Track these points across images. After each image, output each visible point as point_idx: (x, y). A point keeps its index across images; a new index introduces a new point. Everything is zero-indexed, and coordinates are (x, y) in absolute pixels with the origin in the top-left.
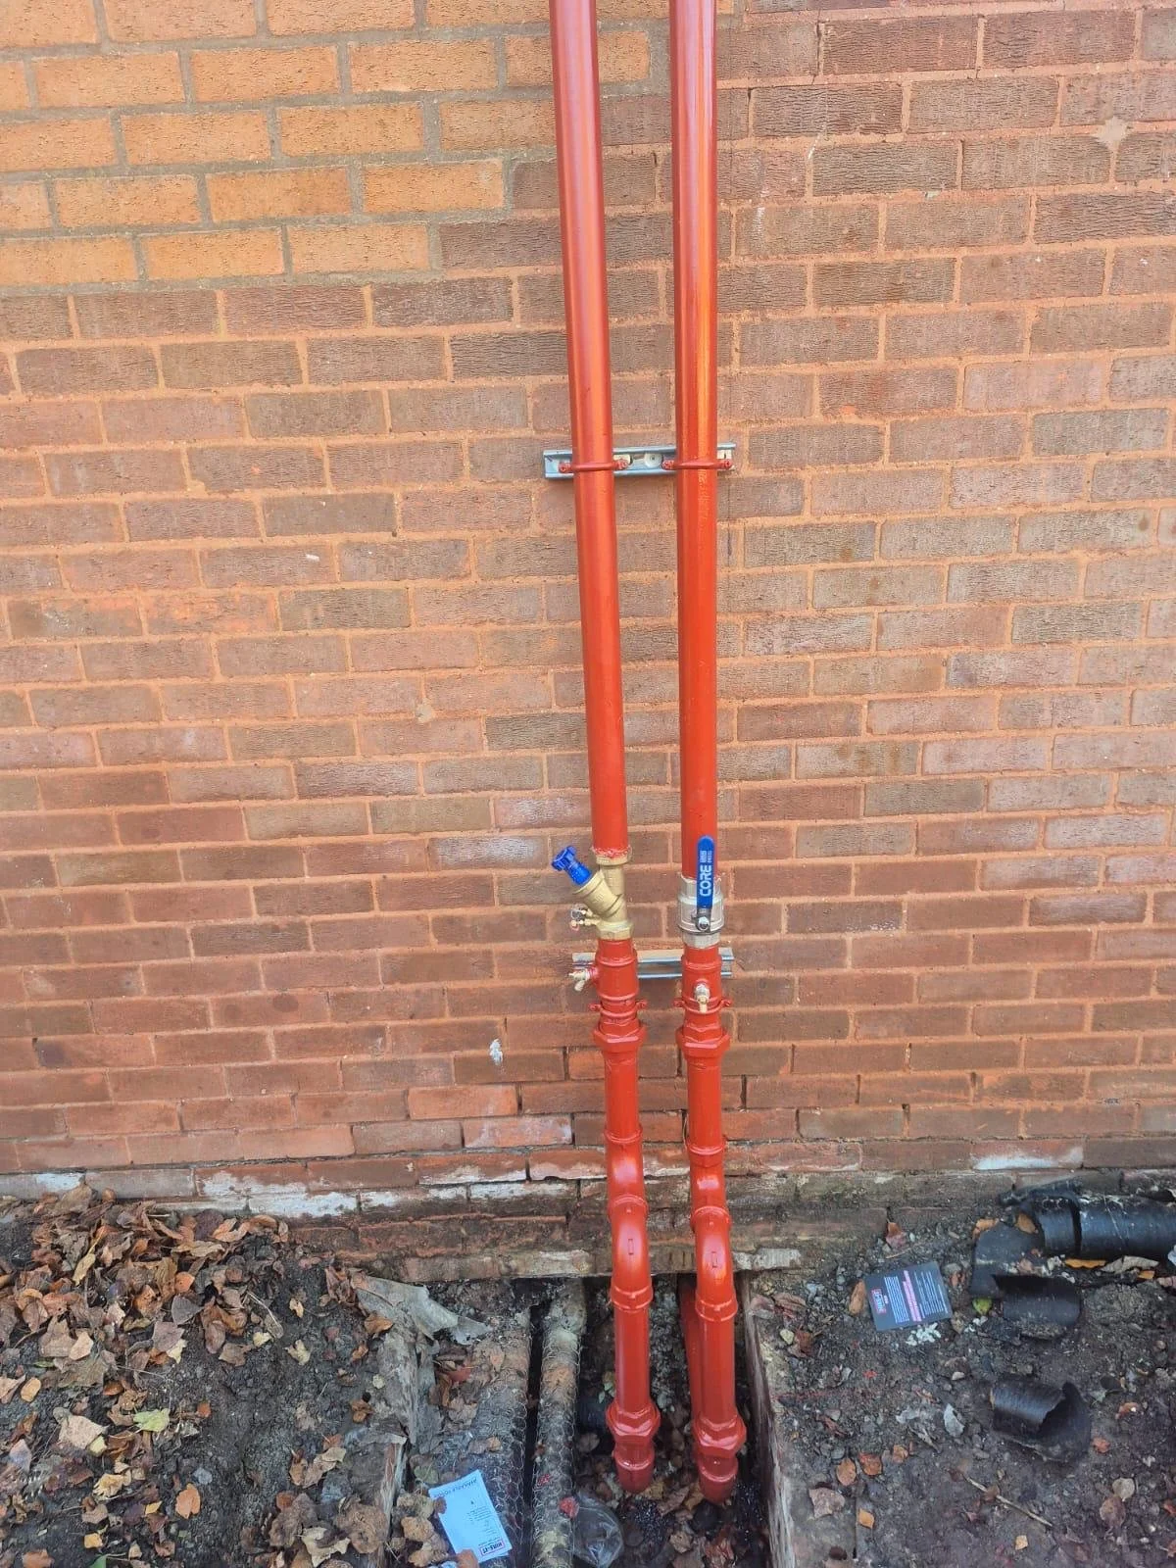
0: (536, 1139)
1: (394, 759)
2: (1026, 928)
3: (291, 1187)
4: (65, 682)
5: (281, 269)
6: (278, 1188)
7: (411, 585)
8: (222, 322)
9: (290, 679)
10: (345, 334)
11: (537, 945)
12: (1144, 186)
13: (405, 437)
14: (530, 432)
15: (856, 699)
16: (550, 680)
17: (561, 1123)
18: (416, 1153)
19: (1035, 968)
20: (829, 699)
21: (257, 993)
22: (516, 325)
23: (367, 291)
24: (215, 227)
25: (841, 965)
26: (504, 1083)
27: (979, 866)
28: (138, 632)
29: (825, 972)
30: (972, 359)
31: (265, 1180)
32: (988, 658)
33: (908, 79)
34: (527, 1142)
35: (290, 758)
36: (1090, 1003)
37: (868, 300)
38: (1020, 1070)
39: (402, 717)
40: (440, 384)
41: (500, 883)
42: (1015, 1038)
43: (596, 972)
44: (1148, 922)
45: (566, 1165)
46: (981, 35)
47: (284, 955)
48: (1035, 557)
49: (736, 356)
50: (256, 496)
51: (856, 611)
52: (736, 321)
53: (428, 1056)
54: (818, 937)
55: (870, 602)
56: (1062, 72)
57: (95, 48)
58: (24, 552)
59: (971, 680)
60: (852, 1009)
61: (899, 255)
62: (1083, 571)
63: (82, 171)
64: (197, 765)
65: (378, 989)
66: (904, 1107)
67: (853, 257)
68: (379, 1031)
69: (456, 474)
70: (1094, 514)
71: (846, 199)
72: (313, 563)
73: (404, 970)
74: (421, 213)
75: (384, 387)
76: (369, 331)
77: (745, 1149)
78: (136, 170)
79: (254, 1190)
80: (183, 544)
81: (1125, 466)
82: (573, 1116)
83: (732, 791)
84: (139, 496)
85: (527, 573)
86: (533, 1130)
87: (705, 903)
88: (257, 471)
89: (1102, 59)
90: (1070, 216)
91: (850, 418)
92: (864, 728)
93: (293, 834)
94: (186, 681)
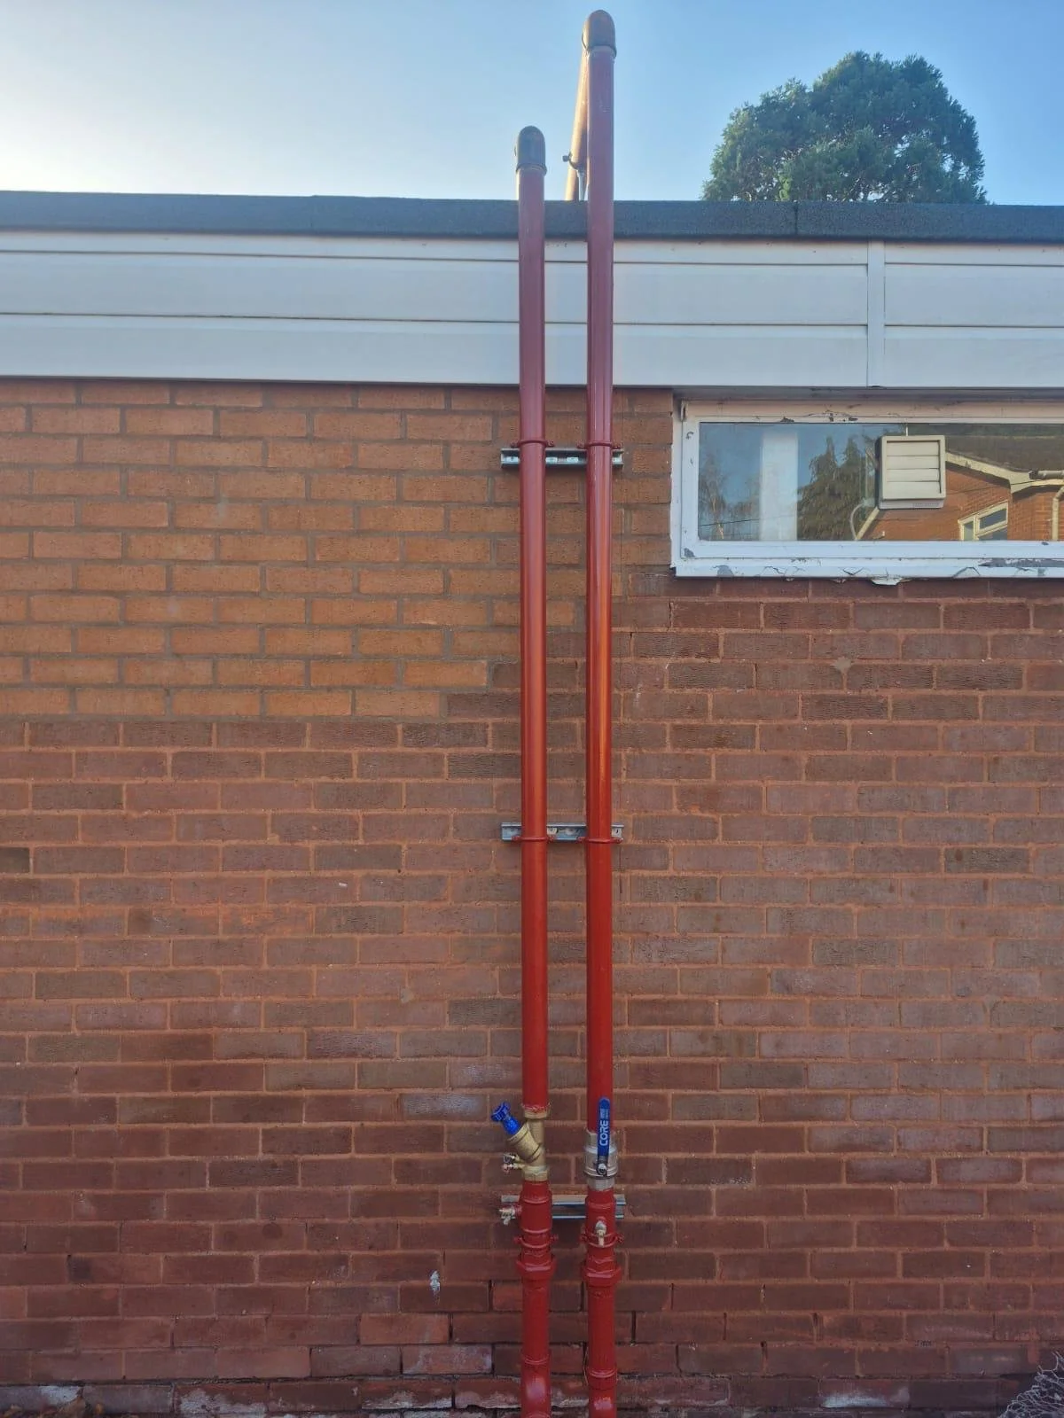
0: (462, 1368)
1: (379, 1029)
2: (844, 1185)
3: (255, 1407)
4: (157, 966)
5: (349, 713)
6: (243, 1408)
7: (406, 904)
8: (308, 740)
9: (314, 968)
10: (384, 750)
11: (473, 1188)
12: (864, 692)
13: (414, 811)
14: (494, 810)
15: (710, 998)
16: (496, 974)
17: (484, 1353)
18: (361, 1377)
19: (855, 1220)
20: (691, 997)
21: (252, 1221)
22: (490, 749)
23: (400, 727)
24: (312, 688)
25: (708, 1213)
26: (441, 1313)
27: (806, 1131)
28: (216, 932)
29: (696, 1219)
30: (770, 783)
31: (233, 1399)
32: (798, 974)
33: (722, 632)
34: (454, 1370)
35: (305, 1026)
36: (899, 1252)
37: (705, 746)
38: (851, 1312)
39: (389, 998)
40: (439, 781)
41: (449, 1132)
42: (845, 1281)
43: (520, 1209)
44: (934, 1183)
45: (485, 1394)
46: (762, 613)
47: (277, 1188)
48: (822, 906)
49: (624, 773)
50: (312, 845)
51: (707, 936)
52: (624, 753)
53: (380, 1284)
54: (690, 1188)
55: (716, 930)
56: (811, 632)
57: (255, 594)
58: (149, 876)
59: (788, 989)
60: (717, 1252)
61: (721, 722)
62: (855, 918)
63: (237, 655)
64: (238, 1030)
65: (345, 1221)
66: (762, 1345)
67: (694, 722)
68: (342, 1260)
69: (444, 834)
70: (858, 881)
71: (688, 691)
72: (343, 888)
73: (369, 1206)
74: (436, 688)
75: (403, 781)
76: (399, 749)
77: (635, 1382)
78: (269, 657)
79: (222, 1409)
80: (257, 874)
81: (874, 851)
82: (493, 1345)
83: (625, 1064)
84: (234, 842)
85: (486, 899)
86: (462, 1359)
87: (603, 1152)
88: (315, 828)
89: (832, 626)
90: (823, 706)
91: (696, 812)
92: (717, 1019)
93: (299, 1087)
94: (242, 967)
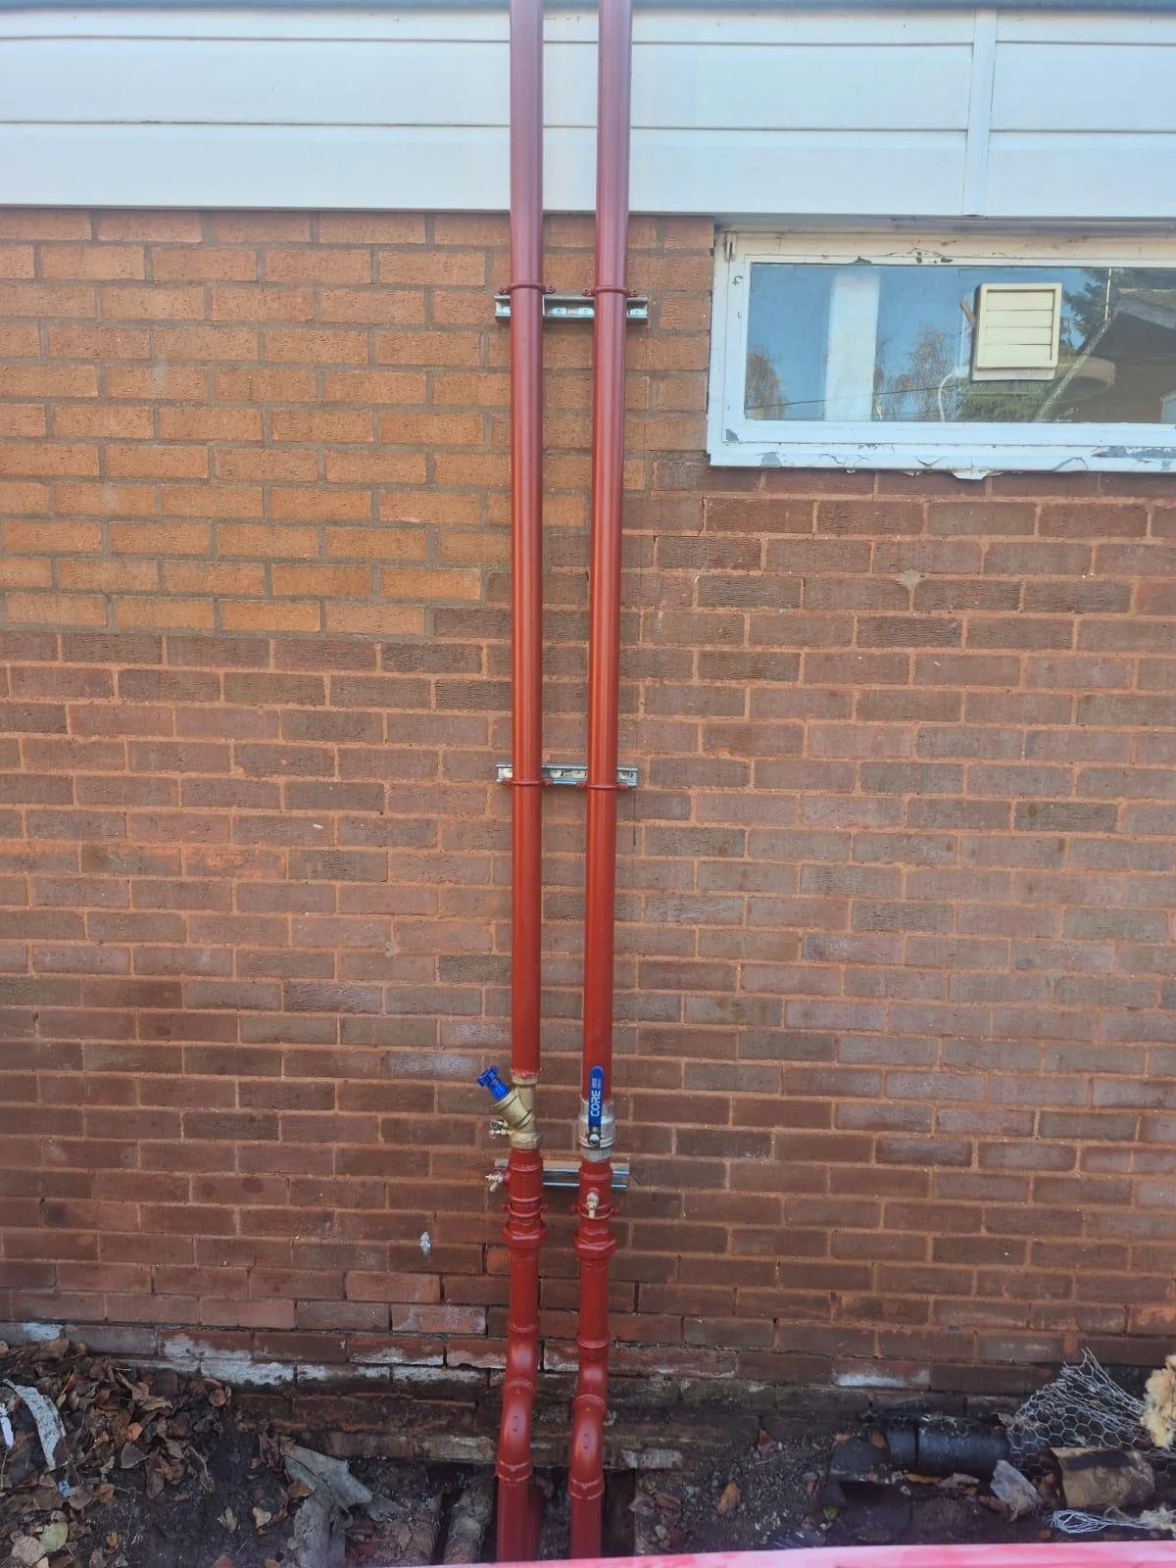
0: (454, 1328)
1: (364, 984)
2: (874, 1165)
3: (240, 1354)
4: (117, 908)
5: (317, 629)
6: (228, 1355)
7: (391, 851)
8: (272, 661)
9: (289, 916)
10: (360, 674)
11: (467, 1149)
12: (935, 614)
13: (397, 746)
14: (488, 748)
15: (731, 962)
16: (492, 929)
17: (477, 1314)
18: (348, 1331)
19: (884, 1201)
20: (710, 960)
21: (231, 1174)
22: (484, 676)
23: (378, 647)
24: (274, 598)
25: (721, 1186)
26: (430, 1273)
27: (833, 1107)
28: (179, 873)
29: (707, 1192)
30: (813, 722)
31: (218, 1345)
32: (834, 938)
33: (765, 538)
34: (445, 1329)
35: (282, 978)
36: (931, 1236)
37: (737, 676)
38: (874, 1294)
39: (373, 950)
40: (425, 712)
41: (440, 1094)
42: (869, 1263)
43: (507, 1177)
44: (975, 1167)
45: (479, 1353)
46: (815, 513)
47: (256, 1142)
48: (866, 865)
49: (642, 708)
50: (281, 780)
51: (730, 894)
52: (644, 684)
53: (366, 1242)
54: (702, 1160)
55: (741, 888)
56: (873, 539)
57: (203, 481)
58: (102, 809)
59: (821, 955)
60: (730, 1227)
61: (759, 649)
62: (905, 879)
63: (186, 556)
64: (207, 979)
65: (331, 1178)
66: (775, 1321)
67: (726, 648)
68: (328, 1217)
69: (432, 773)
70: (910, 837)
71: (721, 610)
72: (320, 830)
73: (354, 1164)
74: (420, 600)
75: (385, 711)
76: (378, 673)
77: (635, 1350)
78: (223, 558)
79: (207, 1354)
80: (222, 811)
81: (932, 803)
82: (487, 1307)
83: (630, 1029)
84: (193, 775)
85: (480, 847)
86: (454, 1319)
87: (594, 1122)
88: (284, 762)
89: (901, 533)
90: (883, 630)
91: (725, 756)
92: (738, 985)
93: (276, 1040)
94: (208, 912)
